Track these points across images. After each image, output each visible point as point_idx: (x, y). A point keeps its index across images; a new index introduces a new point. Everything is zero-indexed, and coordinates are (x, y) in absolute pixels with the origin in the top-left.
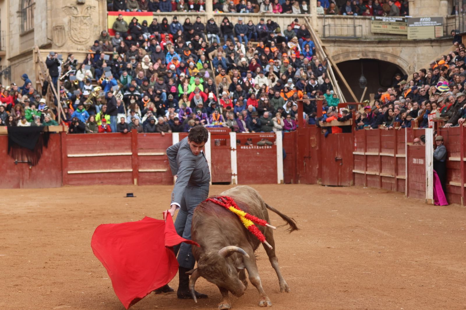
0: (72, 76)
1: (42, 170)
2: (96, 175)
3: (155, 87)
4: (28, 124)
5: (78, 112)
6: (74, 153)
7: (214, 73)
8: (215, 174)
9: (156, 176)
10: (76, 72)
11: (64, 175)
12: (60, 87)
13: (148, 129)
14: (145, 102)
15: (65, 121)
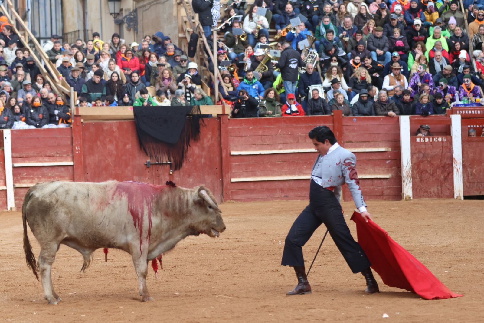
0: (236, 25)
1: (189, 176)
2: (276, 183)
3: (368, 42)
4: (167, 103)
5: (246, 84)
6: (241, 150)
7: (465, 18)
8: (470, 182)
9: (373, 185)
10: (243, 19)
11: (225, 184)
12: (218, 43)
13: (358, 109)
14: (355, 66)
15: (227, 98)
